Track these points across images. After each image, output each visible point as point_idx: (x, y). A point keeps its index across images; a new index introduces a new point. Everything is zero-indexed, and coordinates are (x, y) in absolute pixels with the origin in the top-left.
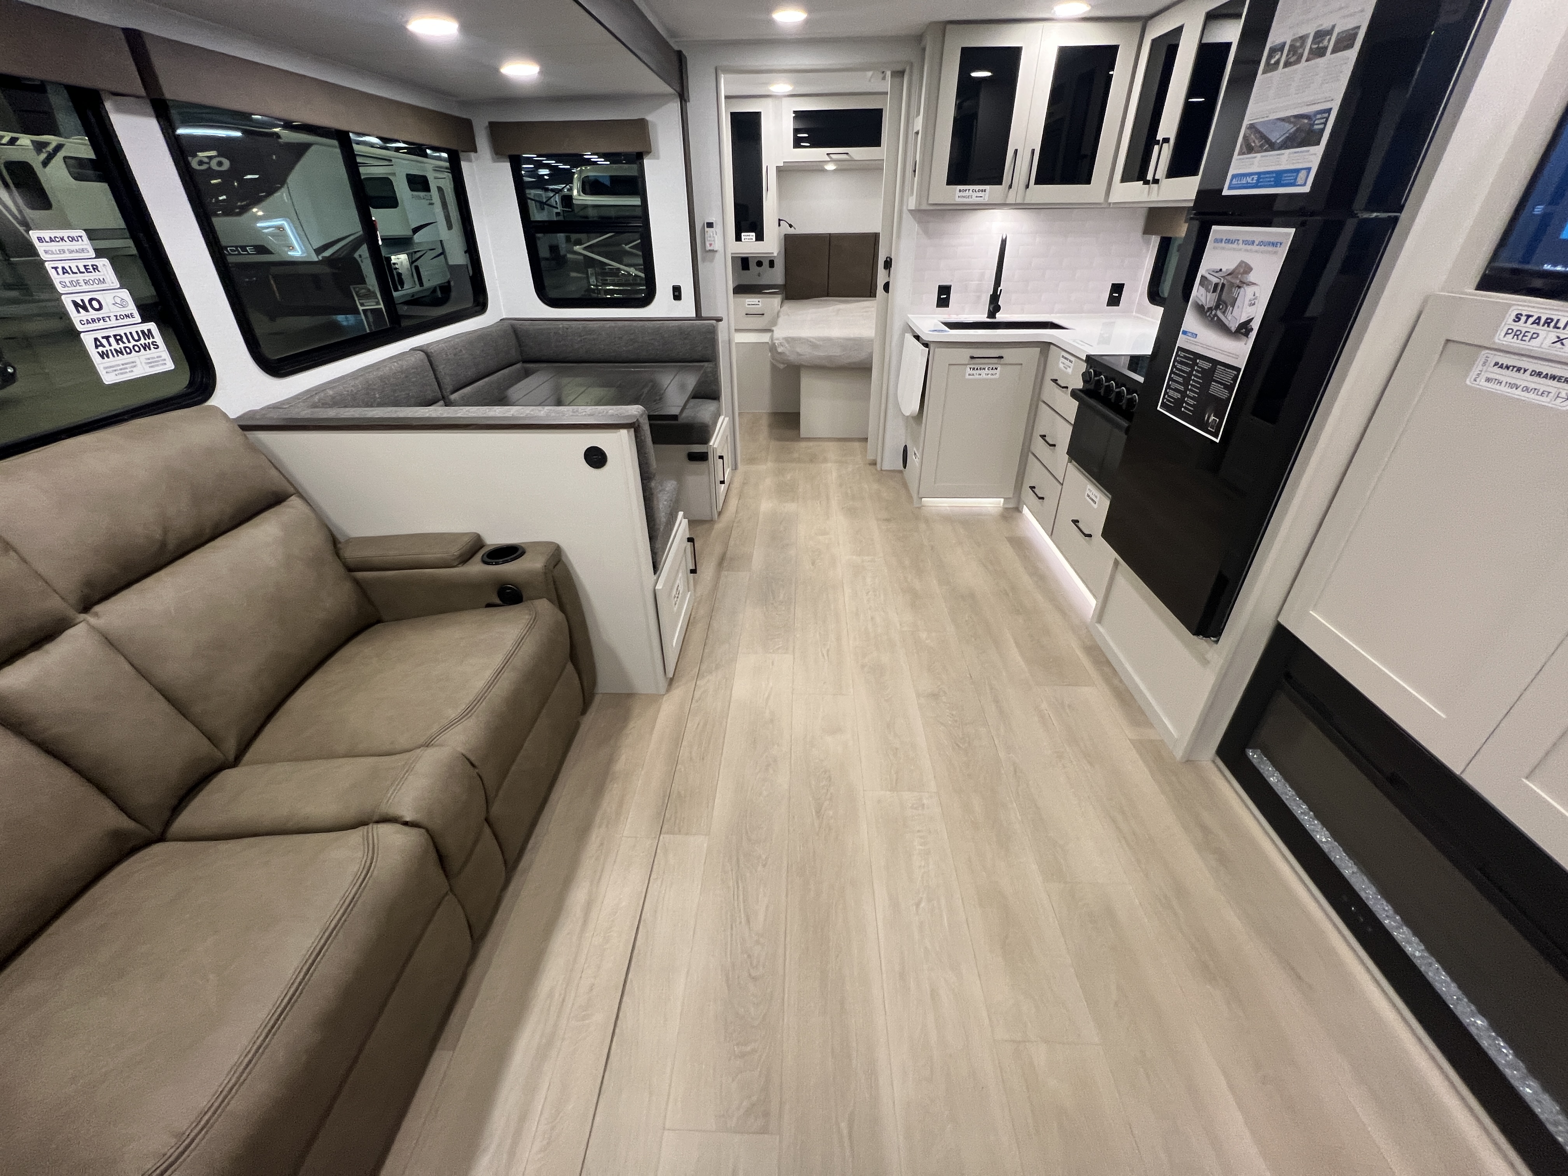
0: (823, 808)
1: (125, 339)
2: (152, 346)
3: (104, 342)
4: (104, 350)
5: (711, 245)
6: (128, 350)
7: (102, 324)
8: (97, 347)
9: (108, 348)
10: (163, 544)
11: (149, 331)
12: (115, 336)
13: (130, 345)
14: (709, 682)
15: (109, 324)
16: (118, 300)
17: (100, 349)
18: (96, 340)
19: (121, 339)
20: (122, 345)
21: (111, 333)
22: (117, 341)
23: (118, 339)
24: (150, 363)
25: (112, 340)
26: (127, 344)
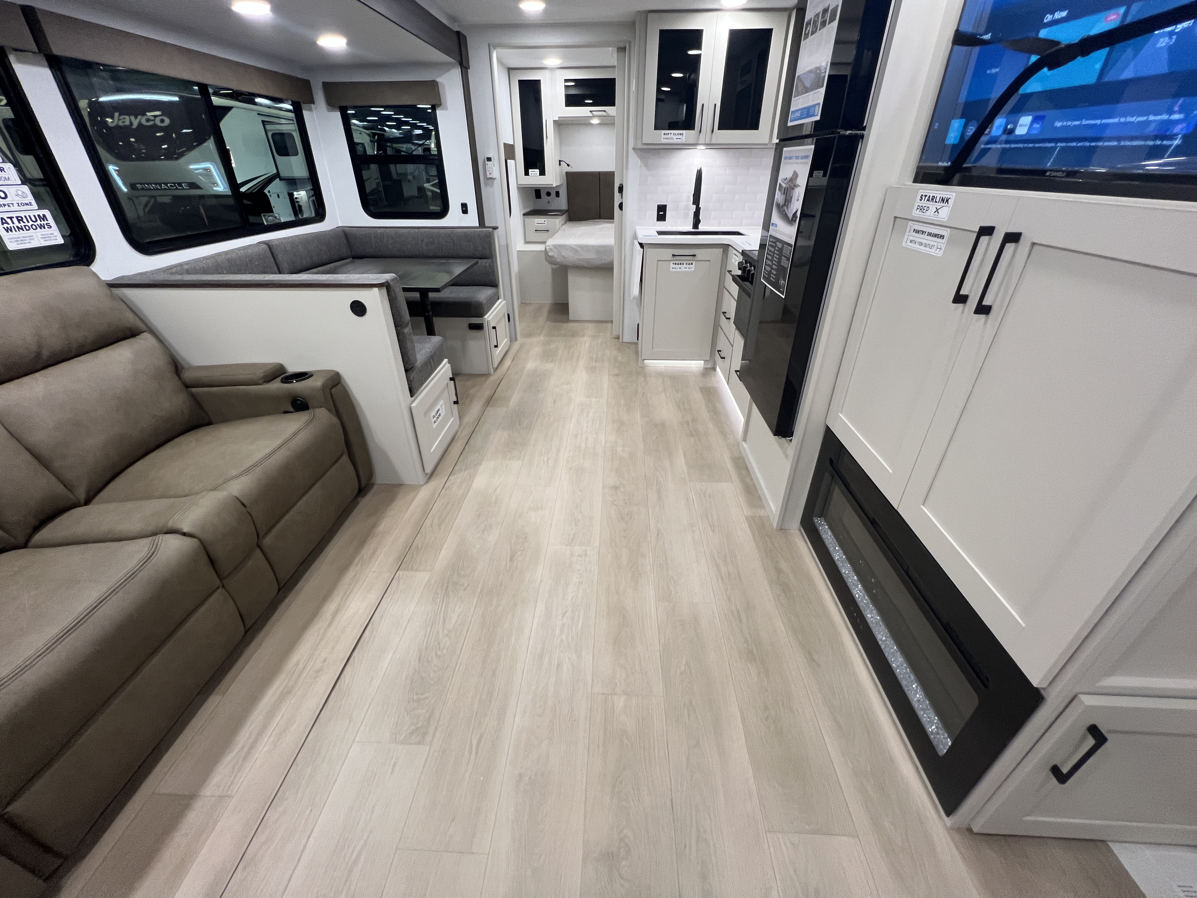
0: (516, 555)
1: (25, 220)
2: (46, 227)
3: (9, 221)
4: (9, 226)
5: (490, 174)
6: (27, 228)
7: (7, 208)
8: (3, 224)
9: (11, 225)
10: (38, 355)
11: (44, 215)
12: (17, 217)
13: (29, 225)
14: (457, 478)
15: (12, 208)
16: (20, 193)
17: (5, 226)
18: (2, 219)
19: (22, 220)
20: (22, 224)
21: (14, 215)
22: (19, 221)
23: (20, 219)
24: (44, 238)
25: (15, 220)
26: (27, 224)
